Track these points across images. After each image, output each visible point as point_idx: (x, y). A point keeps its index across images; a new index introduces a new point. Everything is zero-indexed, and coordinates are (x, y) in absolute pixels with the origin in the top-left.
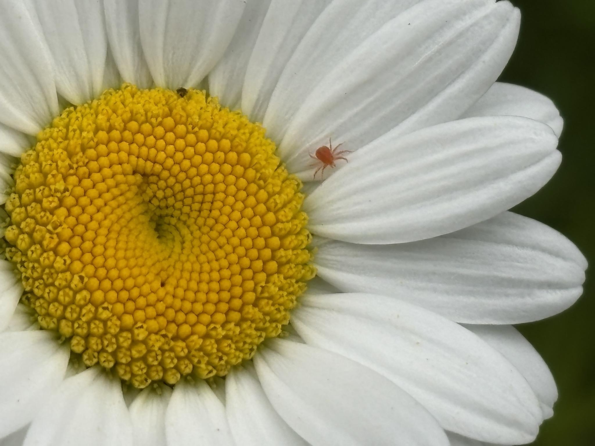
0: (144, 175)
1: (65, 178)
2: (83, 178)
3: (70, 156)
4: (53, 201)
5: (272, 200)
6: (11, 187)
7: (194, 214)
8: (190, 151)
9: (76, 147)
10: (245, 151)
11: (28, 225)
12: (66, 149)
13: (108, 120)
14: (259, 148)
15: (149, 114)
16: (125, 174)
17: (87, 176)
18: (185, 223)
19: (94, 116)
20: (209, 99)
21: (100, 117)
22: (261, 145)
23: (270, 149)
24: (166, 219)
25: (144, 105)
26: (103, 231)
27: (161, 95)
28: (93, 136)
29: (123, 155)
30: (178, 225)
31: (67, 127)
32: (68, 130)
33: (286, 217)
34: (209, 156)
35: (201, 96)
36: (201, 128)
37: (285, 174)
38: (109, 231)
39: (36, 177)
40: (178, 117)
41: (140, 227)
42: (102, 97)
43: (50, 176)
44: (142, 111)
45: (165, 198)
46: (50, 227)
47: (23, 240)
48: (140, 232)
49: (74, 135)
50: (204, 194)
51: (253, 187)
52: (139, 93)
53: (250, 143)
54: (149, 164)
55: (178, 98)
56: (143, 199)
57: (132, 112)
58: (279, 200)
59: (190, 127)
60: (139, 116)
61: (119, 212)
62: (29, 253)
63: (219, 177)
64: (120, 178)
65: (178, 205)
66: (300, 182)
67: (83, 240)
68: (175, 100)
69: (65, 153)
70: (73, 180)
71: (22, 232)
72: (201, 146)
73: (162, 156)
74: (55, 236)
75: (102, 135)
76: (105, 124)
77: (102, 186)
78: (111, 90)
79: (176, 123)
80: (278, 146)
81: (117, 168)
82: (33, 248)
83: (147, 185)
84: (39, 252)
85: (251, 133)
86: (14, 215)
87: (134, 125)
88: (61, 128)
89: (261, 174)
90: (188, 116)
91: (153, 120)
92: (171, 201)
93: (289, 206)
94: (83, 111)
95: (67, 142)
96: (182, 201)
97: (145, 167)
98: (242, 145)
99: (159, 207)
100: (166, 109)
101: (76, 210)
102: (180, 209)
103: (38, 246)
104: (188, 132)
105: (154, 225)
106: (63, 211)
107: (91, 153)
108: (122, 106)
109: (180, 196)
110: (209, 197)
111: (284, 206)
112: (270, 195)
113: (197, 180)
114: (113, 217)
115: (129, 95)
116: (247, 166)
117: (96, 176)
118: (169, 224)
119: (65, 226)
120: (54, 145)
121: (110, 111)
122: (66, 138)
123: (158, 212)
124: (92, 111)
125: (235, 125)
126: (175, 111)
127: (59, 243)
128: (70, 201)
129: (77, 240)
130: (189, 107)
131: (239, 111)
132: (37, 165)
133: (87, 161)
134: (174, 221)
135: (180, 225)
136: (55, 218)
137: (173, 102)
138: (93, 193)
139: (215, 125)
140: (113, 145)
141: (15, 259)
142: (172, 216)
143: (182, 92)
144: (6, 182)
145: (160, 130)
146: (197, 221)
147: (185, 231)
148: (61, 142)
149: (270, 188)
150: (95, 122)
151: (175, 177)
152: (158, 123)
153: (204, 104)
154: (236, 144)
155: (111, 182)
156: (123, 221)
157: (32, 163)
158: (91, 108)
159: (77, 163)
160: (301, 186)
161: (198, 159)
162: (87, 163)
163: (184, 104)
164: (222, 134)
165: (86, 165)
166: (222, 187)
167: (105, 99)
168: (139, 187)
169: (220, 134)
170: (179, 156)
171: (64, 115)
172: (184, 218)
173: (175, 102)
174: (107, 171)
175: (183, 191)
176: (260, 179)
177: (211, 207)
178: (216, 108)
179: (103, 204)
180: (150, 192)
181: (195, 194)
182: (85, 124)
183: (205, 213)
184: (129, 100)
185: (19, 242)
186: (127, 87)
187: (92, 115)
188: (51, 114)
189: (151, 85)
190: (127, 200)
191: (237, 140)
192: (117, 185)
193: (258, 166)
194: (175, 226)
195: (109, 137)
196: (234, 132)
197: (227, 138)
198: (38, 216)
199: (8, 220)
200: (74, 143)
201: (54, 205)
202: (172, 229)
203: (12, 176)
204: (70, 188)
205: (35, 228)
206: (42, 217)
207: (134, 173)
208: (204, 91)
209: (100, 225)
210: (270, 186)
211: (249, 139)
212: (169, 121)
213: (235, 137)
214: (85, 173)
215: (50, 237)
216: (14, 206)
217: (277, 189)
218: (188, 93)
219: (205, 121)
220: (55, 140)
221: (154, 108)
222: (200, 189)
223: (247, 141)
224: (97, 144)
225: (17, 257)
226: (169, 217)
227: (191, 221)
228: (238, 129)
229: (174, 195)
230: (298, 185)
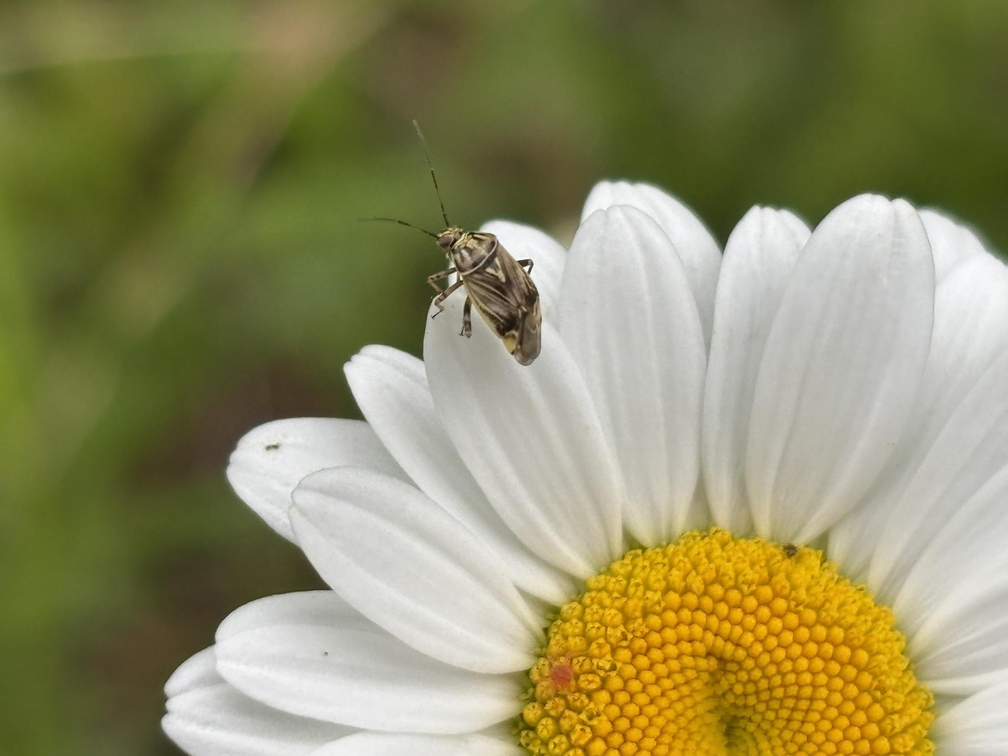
0: (721, 660)
1: (614, 651)
2: (638, 654)
3: (627, 620)
4: (592, 681)
5: (888, 721)
6: (542, 647)
7: (781, 724)
8: (788, 637)
9: (635, 610)
10: (863, 647)
11: (555, 708)
12: (622, 610)
13: (685, 578)
14: (882, 646)
15: (741, 579)
16: (694, 655)
17: (644, 651)
18: (766, 733)
19: (667, 568)
20: (826, 565)
21: (675, 572)
22: (885, 641)
23: (897, 647)
24: (742, 723)
25: (736, 563)
26: (654, 732)
27: (761, 552)
28: (661, 598)
29: (697, 630)
30: (756, 735)
31: (629, 577)
32: (629, 583)
33: (905, 747)
34: (812, 648)
35: (813, 560)
36: (807, 606)
37: (913, 683)
38: (662, 732)
39: (575, 643)
40: (778, 587)
41: (704, 730)
42: (682, 542)
43: (594, 645)
44: (732, 574)
45: (745, 695)
46: (583, 716)
47: (545, 726)
48: (704, 737)
49: (635, 592)
50: (798, 698)
51: (866, 699)
52: (732, 544)
53: (872, 636)
54: (730, 647)
55: (784, 559)
56: (714, 692)
57: (717, 572)
58: (899, 723)
59: (793, 604)
60: (726, 578)
61: (679, 707)
62: (551, 746)
63: (822, 679)
64: (688, 661)
65: (761, 707)
66: (931, 695)
67: (625, 740)
68: (778, 562)
69: (620, 616)
70: (625, 654)
71: (546, 715)
72: (804, 633)
73: (749, 638)
74: (588, 730)
75: (674, 598)
76: (679, 584)
77: (661, 669)
78: (696, 533)
79: (776, 595)
80: (908, 642)
81: (686, 647)
82: (556, 740)
83: (722, 672)
84: (564, 746)
85: (875, 621)
86: (539, 689)
87: (717, 590)
88: (620, 578)
89: (879, 682)
90: (794, 588)
91: (745, 588)
92: (752, 701)
93: (911, 730)
94: (653, 557)
95: (624, 599)
96: (767, 702)
97: (724, 649)
98: (859, 638)
99: (734, 705)
100: (765, 574)
101: (622, 697)
102: (762, 714)
103: (564, 739)
104: (789, 610)
105: (724, 727)
106: (604, 696)
107: (655, 621)
108: (705, 560)
109: (765, 696)
110: (804, 705)
111: (904, 730)
112: (888, 713)
113: (791, 678)
114: (670, 714)
115: (717, 545)
116: (862, 667)
117: (656, 654)
118: (745, 729)
119: (604, 718)
120: (607, 602)
121: (689, 566)
122: (624, 594)
123: (733, 712)
124: (666, 561)
125: (855, 609)
126: (775, 579)
127: (592, 740)
128: (615, 683)
129: (617, 739)
130: (796, 576)
131: (863, 586)
132: (580, 624)
133: (646, 631)
134: (751, 728)
135: (760, 736)
136: (592, 705)
137: (775, 563)
138: (648, 676)
139: (828, 605)
140: (686, 614)
141: (531, 748)
142: (750, 720)
143: (790, 551)
144: (537, 639)
145: (752, 603)
146: (783, 735)
147: (764, 745)
148: (617, 598)
149: (889, 703)
150: (665, 579)
151: (763, 669)
152: (750, 591)
153: (817, 571)
154: (852, 636)
155: (674, 665)
156: (682, 721)
157: (574, 621)
158: (665, 555)
159: (634, 631)
160: (933, 702)
161: (796, 650)
162: (647, 634)
163: (790, 568)
164: (834, 619)
165: (644, 637)
166: (823, 693)
167: (685, 544)
168: (712, 674)
169: (832, 619)
170: (772, 642)
171: (627, 561)
172: (766, 726)
173: (778, 565)
174: (672, 650)
175: (770, 689)
176: (877, 689)
177: (804, 717)
178: (833, 579)
179: (659, 693)
180: (724, 685)
181: (786, 697)
182: (652, 579)
183: (795, 725)
184: (718, 552)
185: (540, 728)
186: (716, 532)
187: (664, 565)
188: (611, 553)
189: (750, 533)
190: (694, 691)
191: (854, 630)
192: (682, 670)
193: (877, 670)
194: (752, 734)
195: (682, 601)
196: (850, 619)
197: (840, 626)
198: (570, 698)
199: (531, 691)
200: (634, 605)
201: (593, 686)
202: (747, 737)
203: (546, 630)
204: (619, 665)
205: (563, 712)
206: (575, 700)
207: (709, 654)
208: (820, 553)
209: (651, 724)
210: (889, 701)
211: (871, 630)
212: (766, 592)
213: (852, 626)
214: (641, 648)
215: (582, 730)
216: (541, 675)
217: (898, 707)
218: (797, 553)
219: (813, 599)
220: (610, 594)
221: (748, 570)
222: (793, 690)
223: (868, 633)
224: (665, 609)
225: (534, 746)
226: (745, 721)
227: (775, 733)
228: (859, 613)
229: (757, 693)
230: (928, 700)
